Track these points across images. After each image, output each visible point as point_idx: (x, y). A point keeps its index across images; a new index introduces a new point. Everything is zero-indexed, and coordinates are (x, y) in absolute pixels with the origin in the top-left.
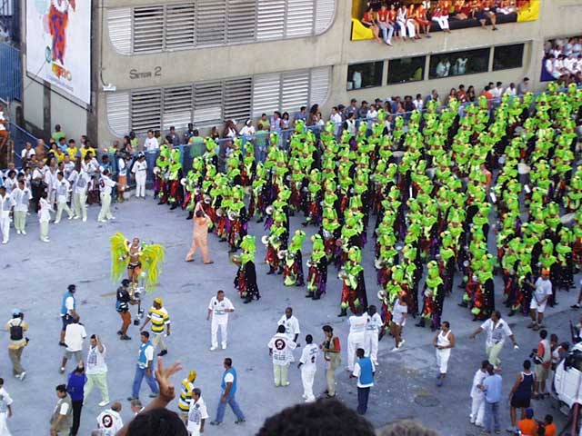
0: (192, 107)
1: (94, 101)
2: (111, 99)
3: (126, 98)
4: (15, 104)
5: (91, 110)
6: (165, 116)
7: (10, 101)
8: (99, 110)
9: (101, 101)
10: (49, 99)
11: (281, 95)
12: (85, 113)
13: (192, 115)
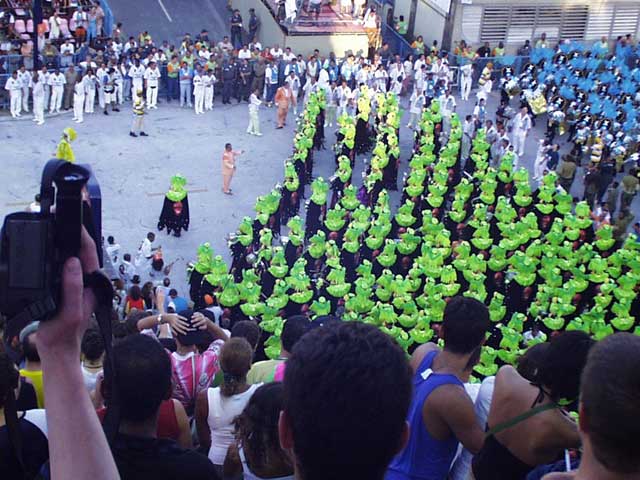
0: (534, 25)
1: (452, 10)
2: (468, 11)
3: (479, 11)
4: (388, 7)
5: (449, 18)
6: (511, 30)
7: (384, 4)
8: (456, 19)
9: (458, 11)
10: (416, 5)
11: (612, 23)
12: (444, 20)
13: (533, 32)
